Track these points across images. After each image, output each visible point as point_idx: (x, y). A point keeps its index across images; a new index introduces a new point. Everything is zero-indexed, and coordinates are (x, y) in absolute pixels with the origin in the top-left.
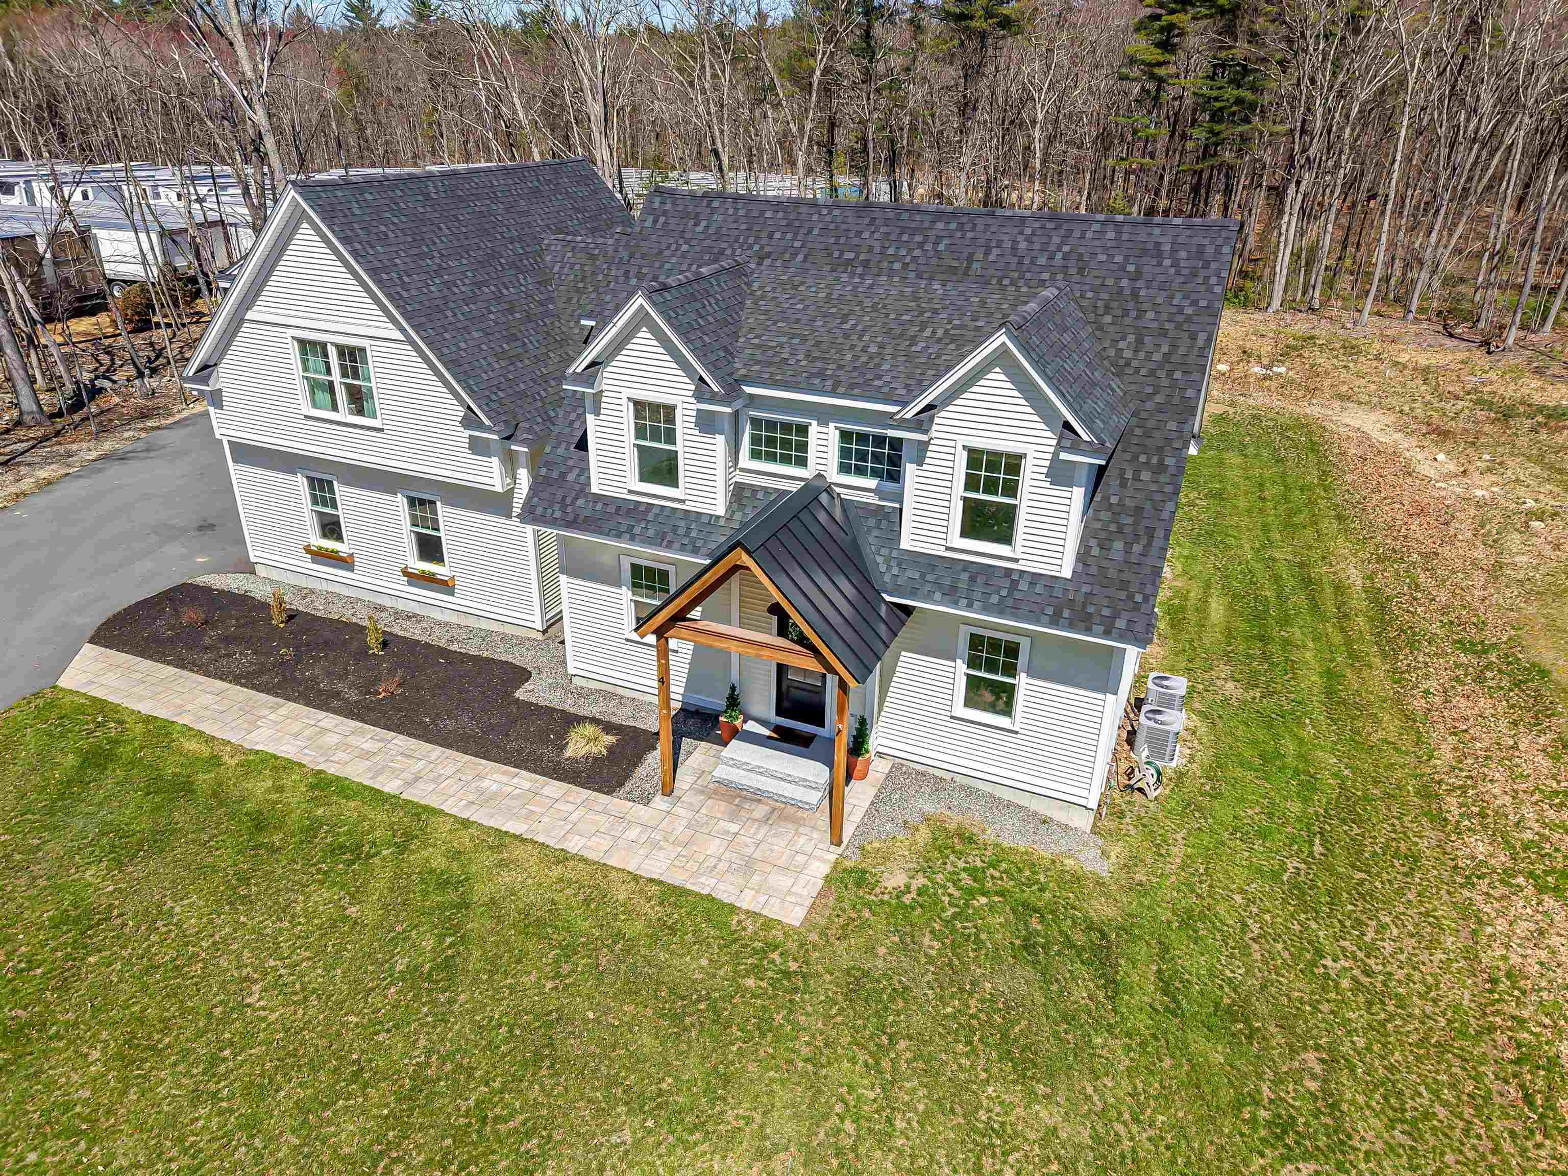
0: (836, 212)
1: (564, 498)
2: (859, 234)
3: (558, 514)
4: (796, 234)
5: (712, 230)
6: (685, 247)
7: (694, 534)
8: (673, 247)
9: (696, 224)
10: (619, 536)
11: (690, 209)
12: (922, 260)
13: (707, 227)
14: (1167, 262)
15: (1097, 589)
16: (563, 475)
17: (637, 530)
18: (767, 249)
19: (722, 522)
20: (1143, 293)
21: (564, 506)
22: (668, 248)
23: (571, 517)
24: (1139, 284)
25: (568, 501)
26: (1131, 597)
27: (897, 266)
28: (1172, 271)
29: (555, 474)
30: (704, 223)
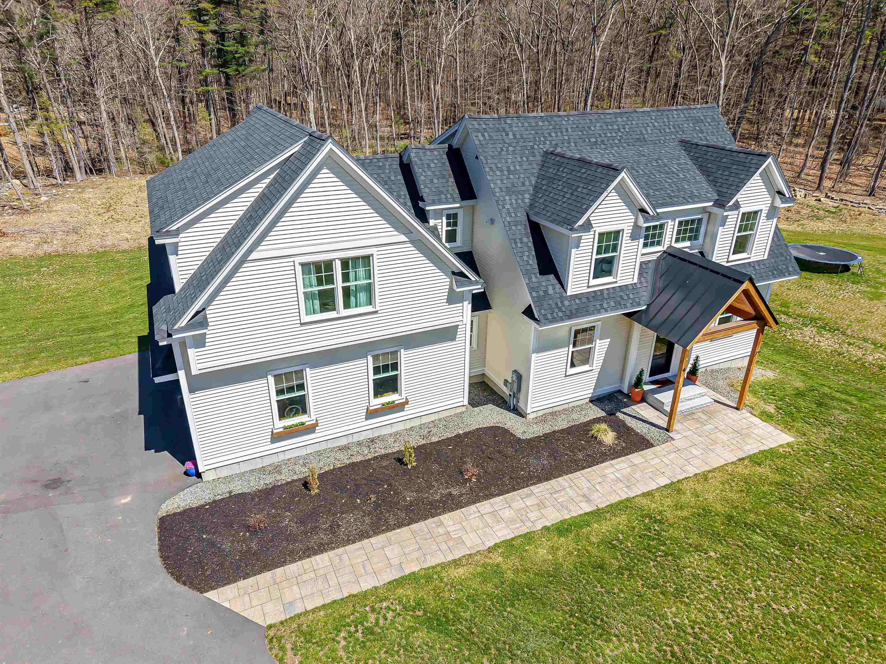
0: (571, 118)
1: (556, 304)
2: (589, 128)
3: (560, 314)
4: (562, 132)
5: (518, 136)
6: (511, 149)
7: (631, 296)
8: (505, 149)
9: (507, 135)
10: (599, 312)
11: (497, 126)
12: (625, 137)
13: (514, 135)
14: (707, 125)
15: (777, 260)
16: (546, 292)
17: (605, 306)
18: (553, 143)
19: (639, 286)
20: (708, 138)
21: (560, 310)
22: (502, 150)
23: (568, 313)
24: (705, 134)
25: (560, 305)
26: (786, 258)
27: (616, 141)
28: (710, 127)
29: (541, 293)
30: (510, 133)
